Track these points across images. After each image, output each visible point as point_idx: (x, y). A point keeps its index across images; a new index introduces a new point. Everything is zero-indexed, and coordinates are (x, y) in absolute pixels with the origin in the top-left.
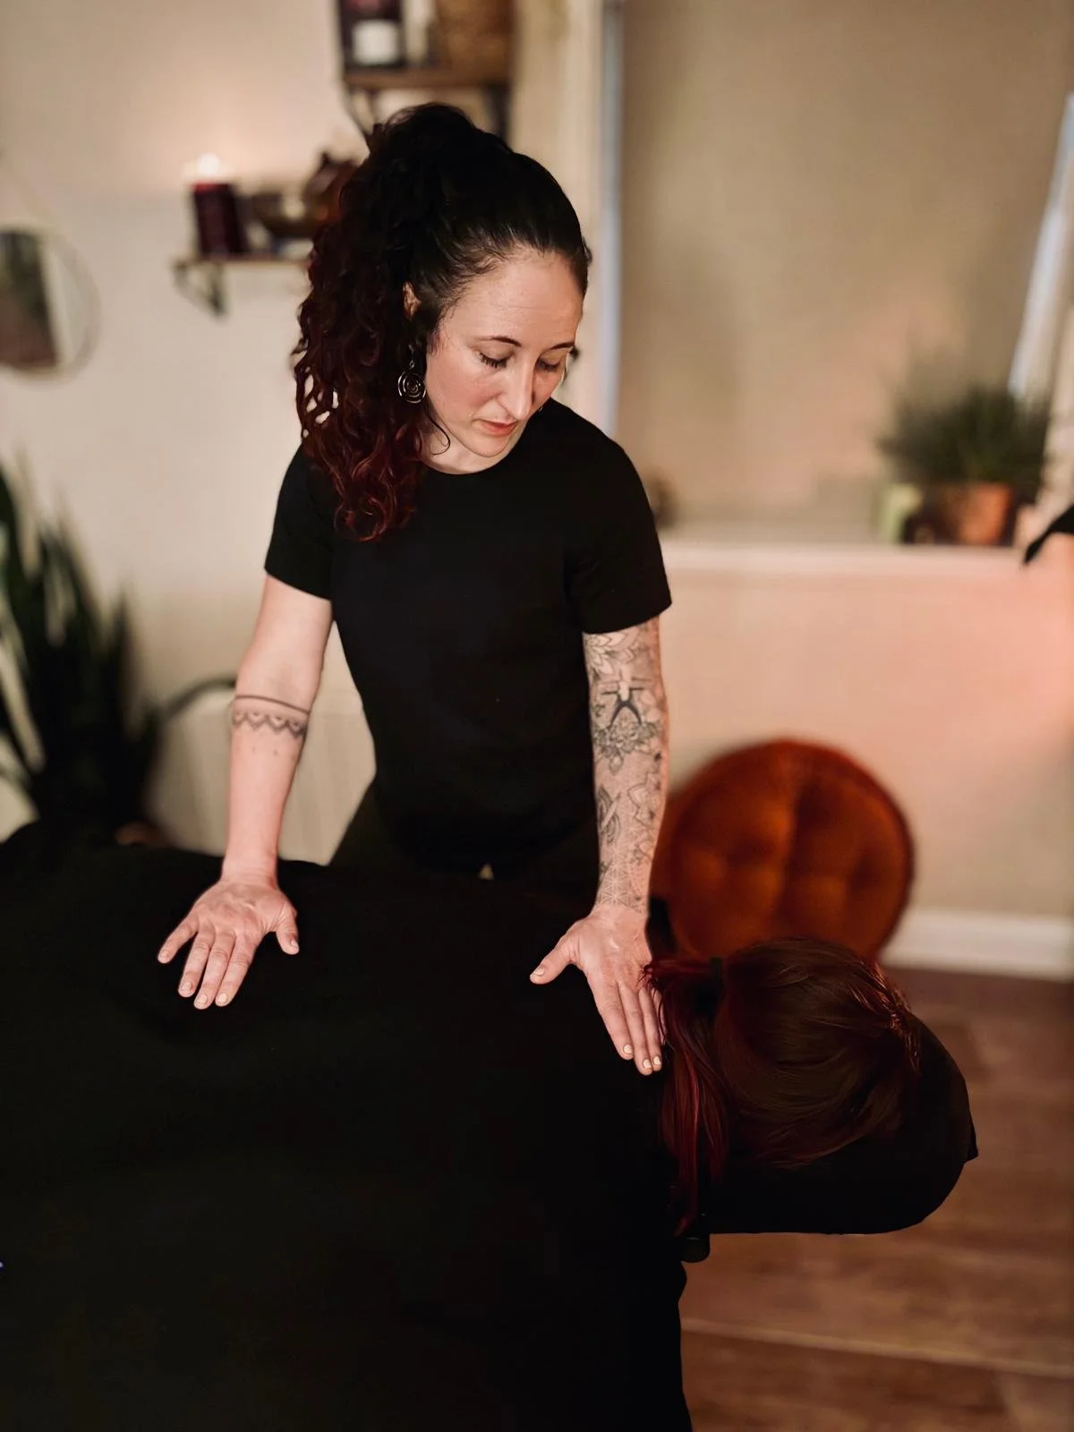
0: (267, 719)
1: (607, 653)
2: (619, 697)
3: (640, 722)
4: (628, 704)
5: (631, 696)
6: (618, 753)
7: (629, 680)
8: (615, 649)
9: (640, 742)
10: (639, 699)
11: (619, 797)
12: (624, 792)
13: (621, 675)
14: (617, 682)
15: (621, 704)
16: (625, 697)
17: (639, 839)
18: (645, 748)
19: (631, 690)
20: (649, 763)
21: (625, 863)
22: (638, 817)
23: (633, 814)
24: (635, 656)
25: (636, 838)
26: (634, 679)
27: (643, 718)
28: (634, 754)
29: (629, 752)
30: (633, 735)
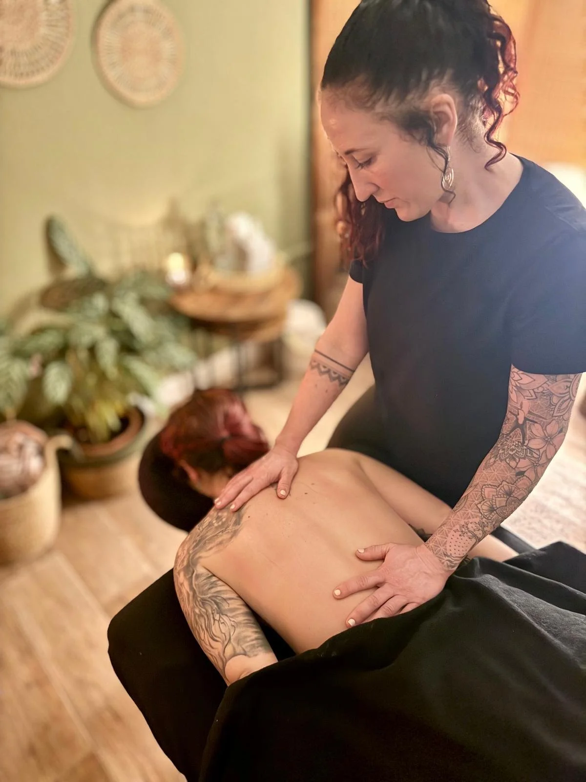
0: (328, 372)
1: (516, 386)
2: (517, 419)
3: (524, 442)
4: (522, 427)
5: (524, 422)
6: (496, 456)
7: (526, 412)
8: (522, 386)
9: (513, 458)
10: (530, 428)
11: (476, 486)
12: (481, 484)
13: (522, 404)
14: (519, 409)
15: (517, 425)
16: (521, 422)
17: (470, 521)
18: (513, 464)
19: (526, 419)
20: (510, 474)
21: (451, 529)
22: (479, 506)
23: (476, 502)
24: (537, 398)
25: (469, 518)
26: (529, 412)
27: (526, 442)
28: (503, 463)
29: (501, 461)
30: (512, 450)
